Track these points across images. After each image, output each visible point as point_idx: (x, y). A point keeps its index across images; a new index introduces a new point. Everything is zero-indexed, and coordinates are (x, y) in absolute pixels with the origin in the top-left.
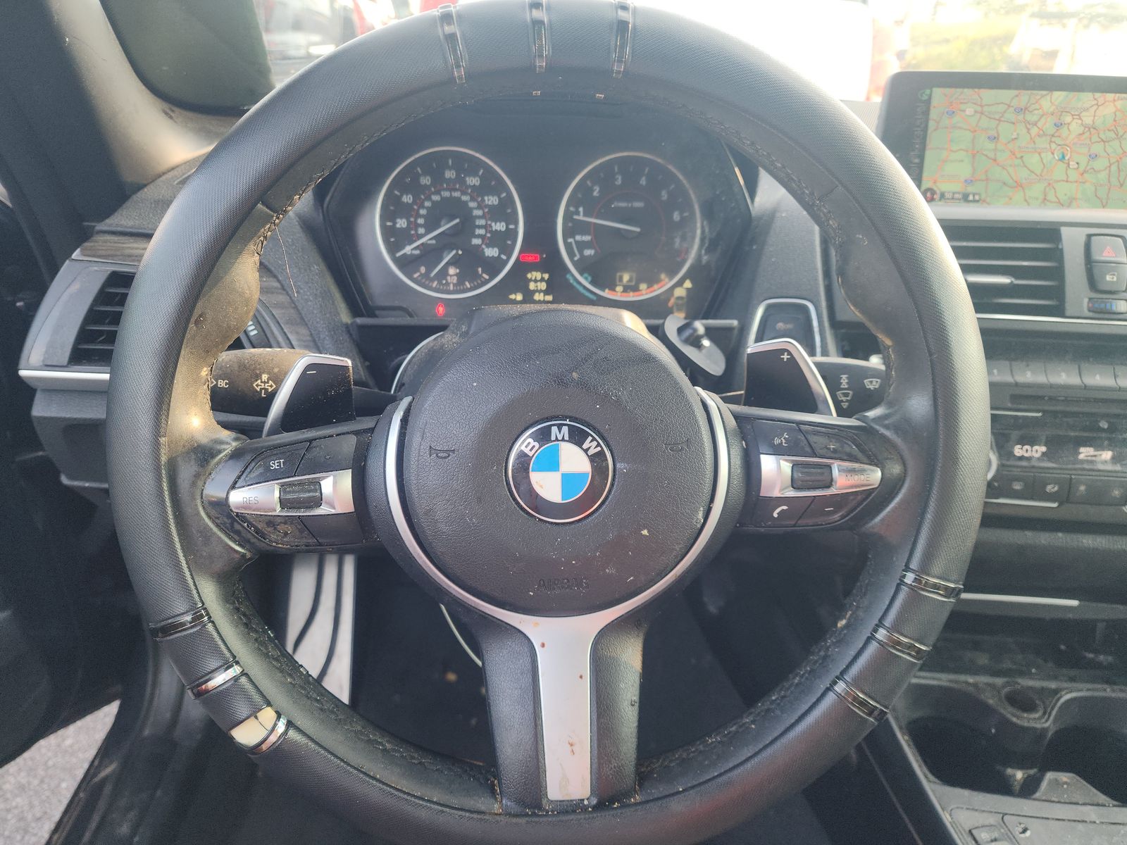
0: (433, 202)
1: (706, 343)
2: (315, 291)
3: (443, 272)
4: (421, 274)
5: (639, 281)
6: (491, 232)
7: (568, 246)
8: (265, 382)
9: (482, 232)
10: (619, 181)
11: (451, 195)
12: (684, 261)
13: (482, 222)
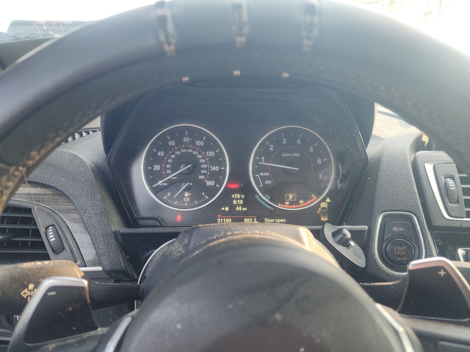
0: (176, 155)
1: (352, 243)
2: (96, 211)
3: (182, 195)
4: (168, 196)
5: (299, 199)
6: (210, 172)
7: (256, 179)
8: (31, 291)
9: (205, 171)
10: (285, 142)
11: (187, 151)
12: (325, 187)
13: (205, 166)
